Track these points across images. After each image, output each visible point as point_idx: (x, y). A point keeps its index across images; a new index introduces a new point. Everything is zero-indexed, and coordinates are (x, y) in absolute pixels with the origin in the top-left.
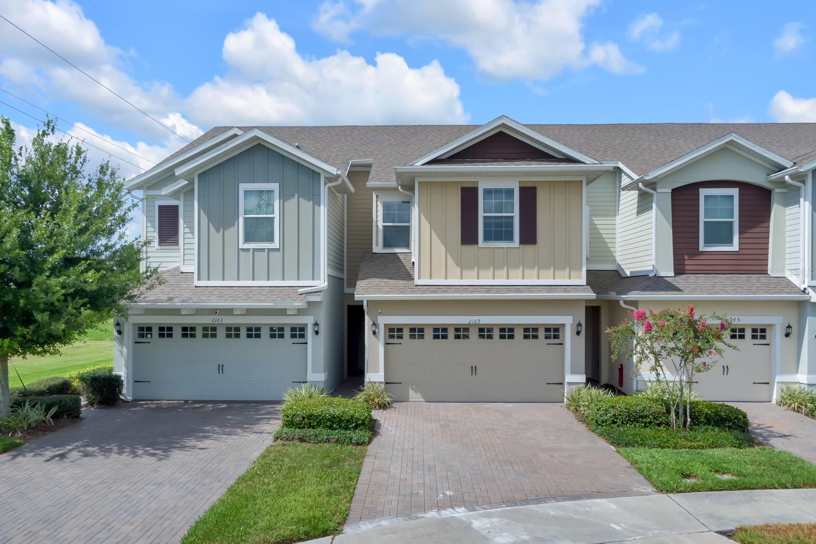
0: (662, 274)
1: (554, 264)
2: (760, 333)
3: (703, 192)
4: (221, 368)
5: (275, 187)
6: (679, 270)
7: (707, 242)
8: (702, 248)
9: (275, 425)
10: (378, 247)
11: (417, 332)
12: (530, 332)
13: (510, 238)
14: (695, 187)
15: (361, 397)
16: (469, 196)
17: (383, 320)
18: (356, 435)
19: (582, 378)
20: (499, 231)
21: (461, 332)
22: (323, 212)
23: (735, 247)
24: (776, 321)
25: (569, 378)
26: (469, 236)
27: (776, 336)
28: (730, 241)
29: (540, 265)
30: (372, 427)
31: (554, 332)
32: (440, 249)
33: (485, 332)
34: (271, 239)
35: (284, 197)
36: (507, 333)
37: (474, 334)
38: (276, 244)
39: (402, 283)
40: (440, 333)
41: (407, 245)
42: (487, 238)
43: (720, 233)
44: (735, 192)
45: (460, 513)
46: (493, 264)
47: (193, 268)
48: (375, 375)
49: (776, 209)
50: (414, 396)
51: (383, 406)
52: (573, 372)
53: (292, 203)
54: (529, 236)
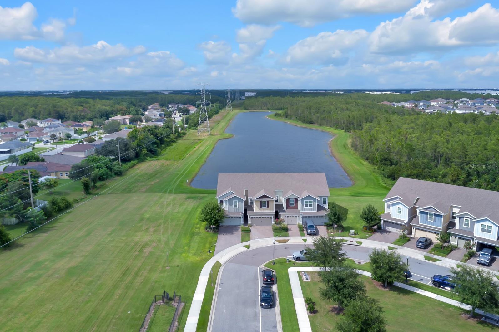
0: (285, 209)
1: (271, 210)
2: (296, 217)
3: (290, 199)
4: (231, 222)
5: (237, 201)
6: (287, 209)
7: (290, 205)
8: (290, 206)
9: (240, 230)
10: (249, 205)
11: (254, 217)
12: (268, 217)
13: (266, 207)
14: (289, 199)
15: (248, 226)
16: (261, 202)
17: (250, 216)
18: (249, 232)
19: (274, 223)
20: (264, 206)
21: (260, 217)
22: (243, 204)
23: (294, 206)
24: (298, 216)
25: (273, 223)
26: (261, 207)
27: (298, 217)
28: (293, 205)
29: (269, 210)
30: (250, 230)
31: (271, 217)
32: (257, 208)
33: (263, 217)
34: (237, 207)
35: (238, 202)
36: (265, 217)
37: (261, 218)
38: (237, 208)
39: (252, 212)
40: (257, 217)
41: (253, 204)
42: (263, 207)
43: (292, 204)
44: (294, 199)
45: (258, 239)
46: (263, 210)
47: (227, 209)
48: (249, 223)
49: (299, 201)
50: (254, 225)
51: (251, 227)
52: (273, 222)
53: (239, 203)
54: (268, 206)
